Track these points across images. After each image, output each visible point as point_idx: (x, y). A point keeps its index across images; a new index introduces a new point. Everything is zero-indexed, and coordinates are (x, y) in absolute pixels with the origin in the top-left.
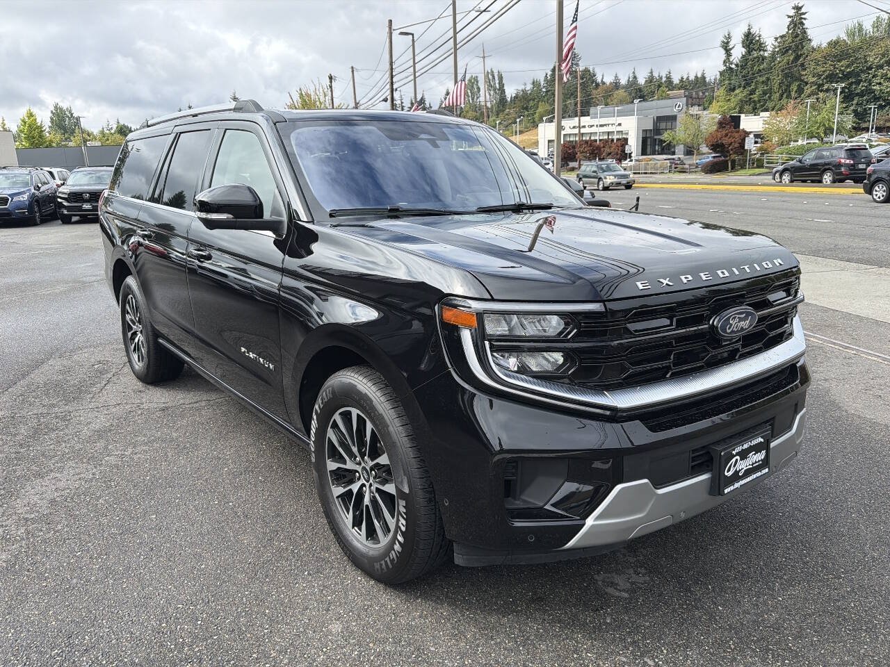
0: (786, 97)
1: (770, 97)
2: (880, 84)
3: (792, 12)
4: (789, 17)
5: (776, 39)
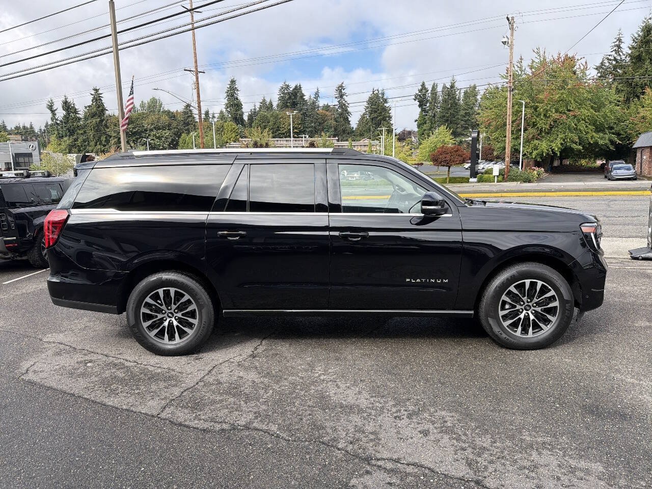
0: (99, 144)
1: (88, 144)
2: (153, 140)
3: (93, 92)
4: (92, 94)
5: (86, 107)
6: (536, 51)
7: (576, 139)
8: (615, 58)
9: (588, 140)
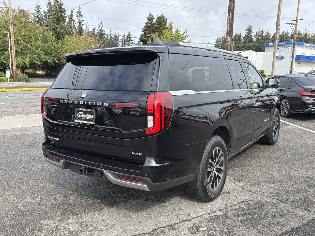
6: (3, 3)
7: (37, 58)
8: (38, 16)
9: (42, 59)
